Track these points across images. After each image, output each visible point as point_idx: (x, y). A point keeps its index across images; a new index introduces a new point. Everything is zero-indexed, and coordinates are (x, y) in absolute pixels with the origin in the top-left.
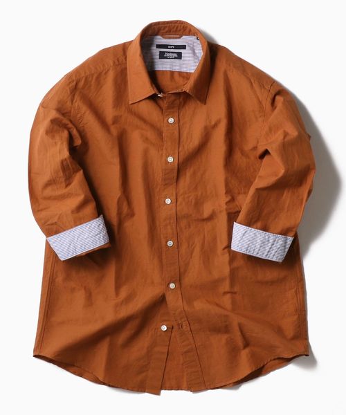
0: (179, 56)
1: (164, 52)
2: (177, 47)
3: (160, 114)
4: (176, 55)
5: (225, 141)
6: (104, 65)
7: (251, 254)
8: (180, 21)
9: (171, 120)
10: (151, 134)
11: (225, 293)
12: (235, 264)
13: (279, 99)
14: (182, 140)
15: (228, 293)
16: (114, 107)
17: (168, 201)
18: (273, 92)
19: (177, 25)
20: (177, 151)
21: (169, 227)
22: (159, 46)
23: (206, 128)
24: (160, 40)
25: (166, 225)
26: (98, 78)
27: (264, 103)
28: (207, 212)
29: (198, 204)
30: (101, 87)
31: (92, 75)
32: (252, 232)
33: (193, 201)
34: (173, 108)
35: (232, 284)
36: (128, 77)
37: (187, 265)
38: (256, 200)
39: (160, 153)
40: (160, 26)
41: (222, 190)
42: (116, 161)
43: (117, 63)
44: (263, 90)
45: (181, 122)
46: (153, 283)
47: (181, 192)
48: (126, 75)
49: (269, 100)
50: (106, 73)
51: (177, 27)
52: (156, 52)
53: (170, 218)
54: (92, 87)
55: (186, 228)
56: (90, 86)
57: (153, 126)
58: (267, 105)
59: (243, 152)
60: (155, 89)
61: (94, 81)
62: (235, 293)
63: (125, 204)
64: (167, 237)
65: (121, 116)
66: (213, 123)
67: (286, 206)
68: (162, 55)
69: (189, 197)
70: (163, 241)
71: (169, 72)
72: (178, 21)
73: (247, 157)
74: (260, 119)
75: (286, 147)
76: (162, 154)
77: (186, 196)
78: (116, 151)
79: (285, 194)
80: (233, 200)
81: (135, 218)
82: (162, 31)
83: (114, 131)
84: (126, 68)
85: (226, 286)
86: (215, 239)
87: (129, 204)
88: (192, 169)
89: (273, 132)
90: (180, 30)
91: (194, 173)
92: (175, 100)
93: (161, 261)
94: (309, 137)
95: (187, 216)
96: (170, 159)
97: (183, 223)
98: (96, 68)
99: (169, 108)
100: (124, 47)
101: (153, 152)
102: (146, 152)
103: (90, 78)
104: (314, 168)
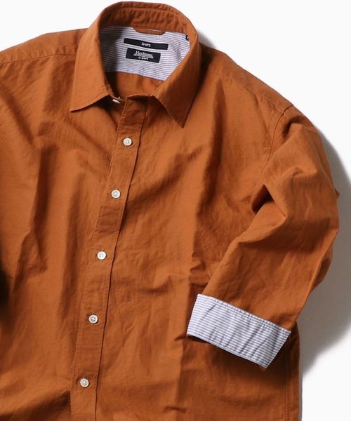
0: (156, 58)
1: (134, 51)
2: (154, 46)
3: (113, 130)
4: (151, 56)
5: (205, 179)
6: (42, 52)
7: (216, 343)
8: (164, 5)
9: (127, 142)
10: (94, 158)
11: (168, 409)
12: (191, 366)
13: (296, 127)
14: (139, 169)
15: (174, 408)
16: (45, 110)
17: (102, 255)
18: (288, 116)
19: (158, 11)
20: (127, 183)
21: (96, 294)
22: (128, 41)
23: (178, 157)
24: (131, 33)
25: (93, 291)
26: (30, 68)
27: (271, 131)
28: (159, 279)
29: (148, 266)
30: (33, 81)
31: (22, 62)
32: (223, 308)
33: (141, 261)
34: (133, 124)
35: (181, 395)
36: (75, 74)
37: (114, 356)
38: (238, 260)
39: (102, 183)
40: (134, 9)
41: (189, 249)
42: (33, 183)
43: (61, 51)
44: (273, 112)
45: (143, 147)
46: (55, 374)
47: (125, 246)
48: (72, 72)
49: (281, 126)
50: (43, 63)
51: (159, 15)
52: (123, 47)
53: (100, 282)
54: (19, 80)
55: (122, 300)
56: (17, 77)
57: (99, 147)
58: (276, 133)
59: (230, 202)
60: (110, 90)
61: (23, 71)
62: (184, 411)
63: (34, 249)
64: (90, 309)
65: (53, 124)
66: (190, 151)
67: (286, 279)
68: (131, 54)
69: (135, 254)
70: (83, 314)
71: (137, 77)
72: (159, 5)
73: (236, 209)
74: (264, 157)
75: (295, 187)
76: (104, 186)
77: (131, 252)
78: (35, 169)
79: (285, 261)
80: (203, 266)
81: (47, 274)
82: (135, 20)
83: (39, 142)
84: (73, 62)
85: (171, 397)
86: (165, 323)
87: (41, 251)
88: (147, 217)
89: (279, 169)
90: (162, 22)
91: (150, 221)
92: (137, 111)
93: (73, 341)
94: (338, 194)
95: (127, 282)
96: (116, 194)
97: (120, 292)
98: (30, 54)
99: (126, 122)
100: (77, 35)
101: (91, 181)
102: (81, 179)
103: (18, 67)
104: (336, 227)
